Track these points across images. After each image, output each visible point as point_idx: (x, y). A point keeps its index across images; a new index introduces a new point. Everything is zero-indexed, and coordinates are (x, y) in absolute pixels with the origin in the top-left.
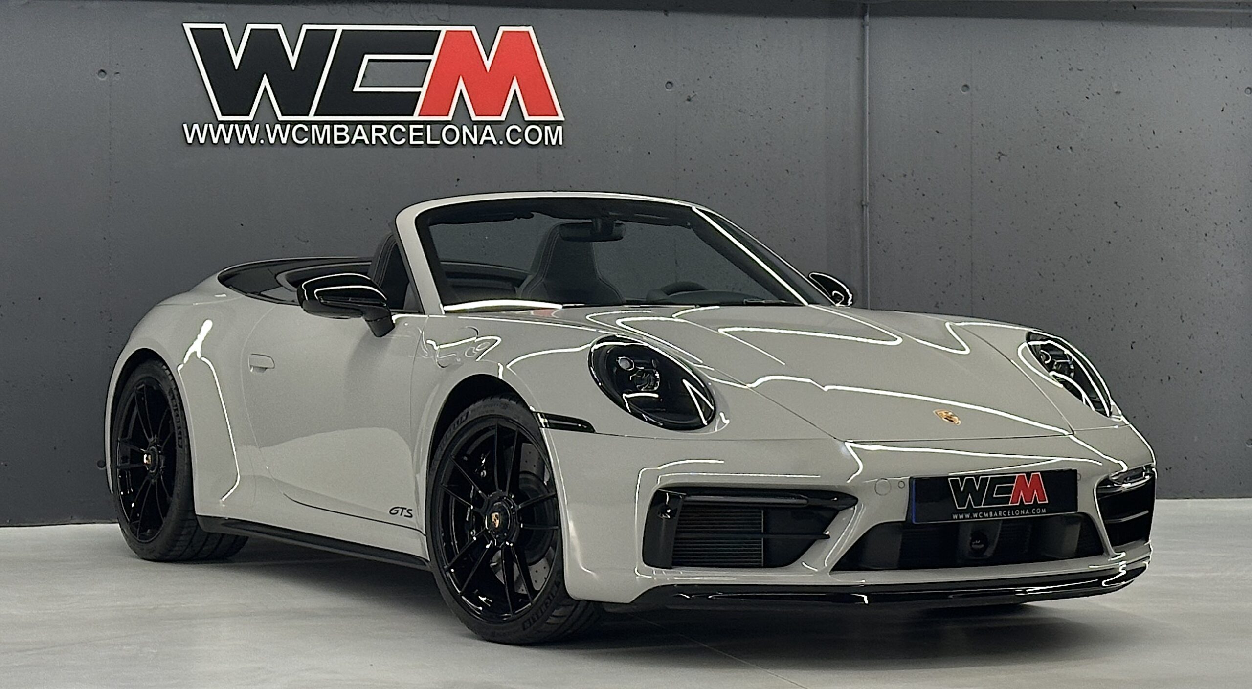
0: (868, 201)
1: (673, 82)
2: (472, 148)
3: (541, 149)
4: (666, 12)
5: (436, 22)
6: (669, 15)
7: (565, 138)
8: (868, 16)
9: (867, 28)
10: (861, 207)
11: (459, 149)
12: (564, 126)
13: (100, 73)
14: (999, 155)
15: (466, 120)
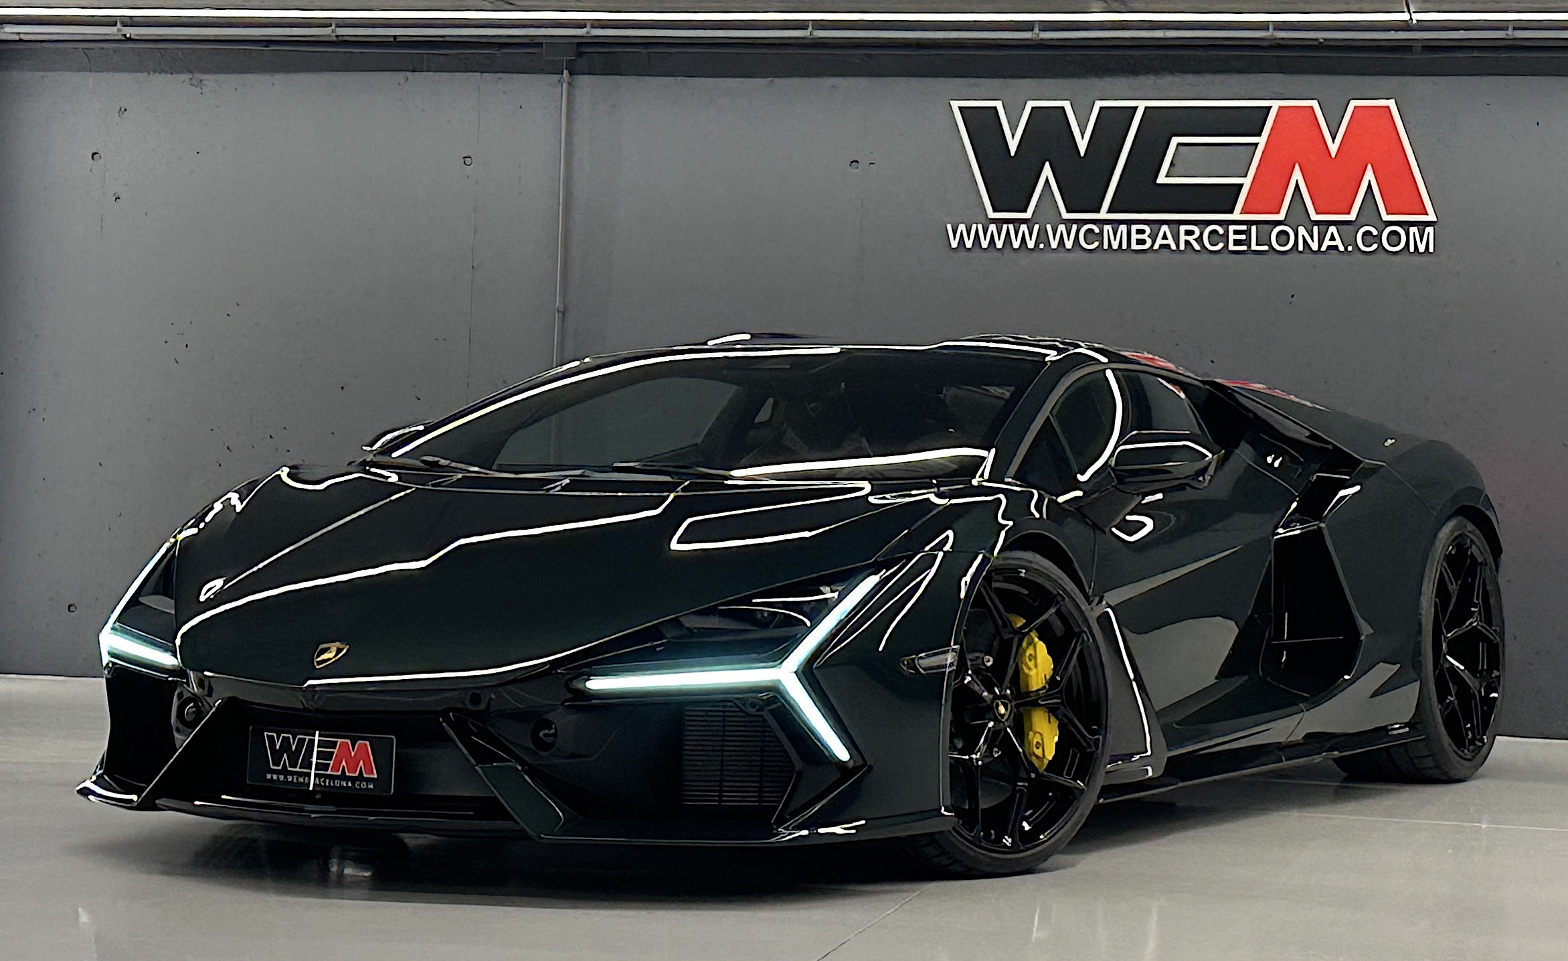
2: (1312, 256)
3: (1404, 258)
5: (1265, 93)
7: (1437, 243)
11: (1295, 255)
12: (1436, 227)
13: (852, 164)
15: (1303, 220)
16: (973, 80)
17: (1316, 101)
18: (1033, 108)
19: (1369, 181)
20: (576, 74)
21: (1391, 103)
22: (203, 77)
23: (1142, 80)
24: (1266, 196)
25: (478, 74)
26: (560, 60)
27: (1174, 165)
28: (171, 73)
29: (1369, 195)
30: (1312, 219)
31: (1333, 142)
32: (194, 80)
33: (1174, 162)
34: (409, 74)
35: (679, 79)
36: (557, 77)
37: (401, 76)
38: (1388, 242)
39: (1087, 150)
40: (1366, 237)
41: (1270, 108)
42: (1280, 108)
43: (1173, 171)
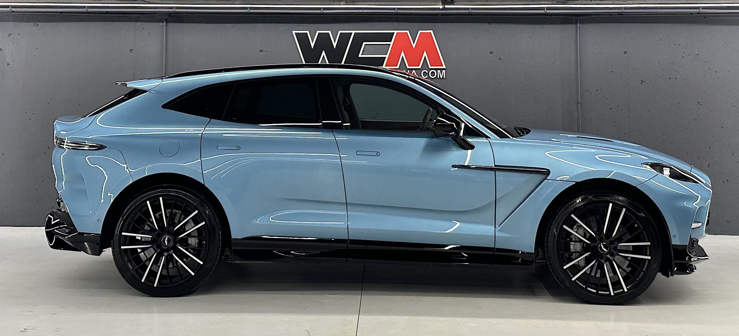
0: (580, 101)
1: (493, 52)
3: (436, 80)
4: (490, 23)
5: (392, 28)
6: (491, 24)
7: (446, 75)
8: (578, 24)
9: (578, 28)
10: (577, 104)
12: (446, 70)
13: (261, 51)
14: (642, 82)
15: (405, 68)
16: (300, 24)
17: (408, 31)
18: (319, 33)
19: (425, 56)
20: (168, 23)
21: (431, 31)
22: (38, 23)
23: (353, 24)
24: (393, 61)
25: (135, 22)
26: (162, 18)
27: (364, 51)
28: (27, 22)
29: (425, 61)
30: (408, 68)
31: (414, 44)
32: (35, 25)
33: (364, 50)
34: (111, 22)
35: (203, 24)
36: (161, 24)
37: (108, 23)
38: (431, 75)
39: (336, 46)
40: (424, 73)
41: (394, 33)
42: (397, 33)
43: (364, 53)
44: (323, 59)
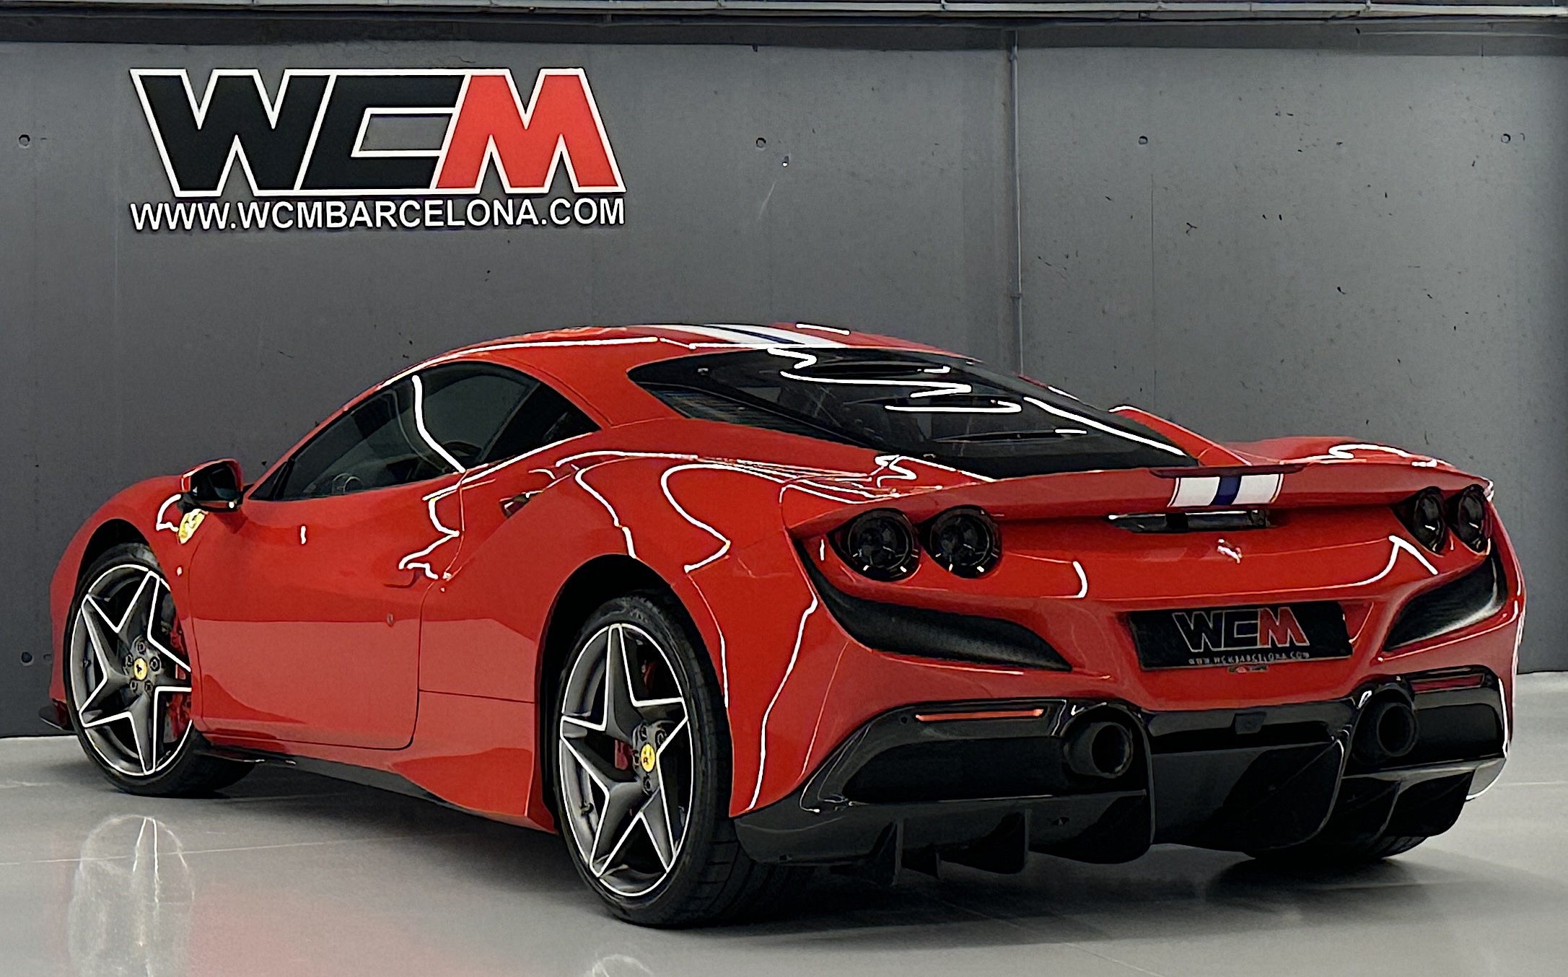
0: (1021, 293)
1: (765, 139)
2: (507, 231)
3: (596, 230)
4: (755, 47)
6: (760, 51)
7: (627, 215)
8: (1016, 48)
9: (1015, 63)
10: (1012, 299)
11: (489, 229)
12: (625, 198)
13: (24, 138)
14: (1188, 227)
15: (498, 193)
16: (156, 47)
17: (508, 70)
18: (220, 77)
19: (562, 154)
21: (580, 72)
23: (330, 49)
24: (461, 169)
27: (368, 137)
29: (561, 167)
30: (507, 192)
31: (526, 111)
33: (369, 135)
38: (580, 214)
39: (277, 125)
40: (559, 210)
41: (462, 77)
42: (472, 76)
43: (367, 145)
44: (237, 163)
